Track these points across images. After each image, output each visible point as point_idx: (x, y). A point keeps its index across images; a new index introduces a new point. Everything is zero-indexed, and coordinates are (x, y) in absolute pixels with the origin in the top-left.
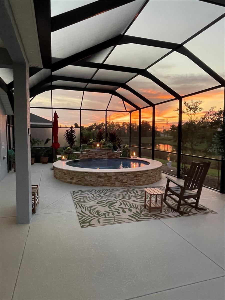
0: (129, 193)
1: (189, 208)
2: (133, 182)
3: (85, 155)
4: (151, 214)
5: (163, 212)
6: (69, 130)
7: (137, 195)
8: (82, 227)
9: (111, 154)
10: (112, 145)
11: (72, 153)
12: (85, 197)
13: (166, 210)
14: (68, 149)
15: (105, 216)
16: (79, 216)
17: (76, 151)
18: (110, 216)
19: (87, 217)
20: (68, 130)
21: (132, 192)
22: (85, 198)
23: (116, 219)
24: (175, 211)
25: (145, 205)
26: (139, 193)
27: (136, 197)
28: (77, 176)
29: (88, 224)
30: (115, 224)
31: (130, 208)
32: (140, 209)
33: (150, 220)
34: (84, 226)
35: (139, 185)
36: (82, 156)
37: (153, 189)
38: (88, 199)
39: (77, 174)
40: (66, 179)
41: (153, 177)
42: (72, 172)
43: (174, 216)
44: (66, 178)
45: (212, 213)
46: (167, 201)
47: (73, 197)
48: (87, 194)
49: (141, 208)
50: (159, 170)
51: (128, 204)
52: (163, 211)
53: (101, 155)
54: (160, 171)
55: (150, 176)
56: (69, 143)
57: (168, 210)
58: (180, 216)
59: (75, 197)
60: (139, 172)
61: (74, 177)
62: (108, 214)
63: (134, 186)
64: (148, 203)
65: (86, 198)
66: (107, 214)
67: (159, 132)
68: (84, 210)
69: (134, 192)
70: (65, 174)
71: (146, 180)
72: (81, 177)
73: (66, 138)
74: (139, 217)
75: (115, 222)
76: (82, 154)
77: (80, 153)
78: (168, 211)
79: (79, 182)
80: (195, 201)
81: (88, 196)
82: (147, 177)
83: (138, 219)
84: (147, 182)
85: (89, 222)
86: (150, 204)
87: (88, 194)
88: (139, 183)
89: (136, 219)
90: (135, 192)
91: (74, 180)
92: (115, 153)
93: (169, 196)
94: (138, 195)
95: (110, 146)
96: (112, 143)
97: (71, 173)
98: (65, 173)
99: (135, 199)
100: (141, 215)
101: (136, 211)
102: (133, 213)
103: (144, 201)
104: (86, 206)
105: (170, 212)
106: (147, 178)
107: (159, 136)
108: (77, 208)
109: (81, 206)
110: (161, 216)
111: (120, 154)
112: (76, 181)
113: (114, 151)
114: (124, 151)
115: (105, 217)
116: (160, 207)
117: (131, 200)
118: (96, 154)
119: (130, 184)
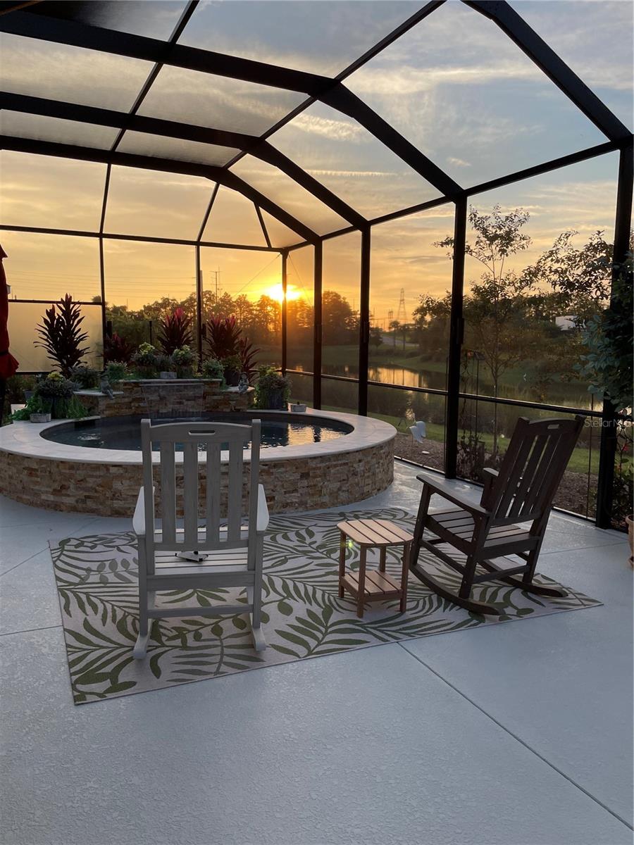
0: (279, 538)
1: (499, 588)
2: (294, 498)
3: (119, 401)
4: (364, 621)
5: (411, 609)
6: (58, 312)
7: (310, 544)
8: (79, 699)
9: (215, 397)
10: (221, 367)
11: (68, 395)
12: (107, 564)
13: (421, 602)
14: (54, 381)
15: (184, 641)
16: (71, 647)
17: (82, 389)
18: (204, 640)
19: (106, 650)
20: (53, 311)
21: (292, 535)
22: (107, 569)
23: (227, 651)
24: (452, 604)
25: (343, 586)
26: (319, 538)
27: (305, 553)
28: (82, 480)
29: (107, 684)
30: (223, 674)
31: (286, 601)
32: (322, 605)
33: (361, 646)
34: (88, 696)
35: (317, 506)
36: (109, 407)
37: (370, 522)
38: (120, 568)
39: (80, 474)
40: (37, 494)
41: (366, 475)
42: (61, 466)
43: (449, 624)
44: (37, 487)
45: (583, 604)
46: (419, 565)
47: (59, 563)
48: (119, 550)
49: (326, 595)
50: (385, 450)
51: (278, 583)
52: (409, 605)
53: (180, 403)
54: (388, 454)
55: (355, 474)
56: (60, 358)
57: (427, 599)
58: (472, 623)
59: (66, 563)
60: (318, 460)
61: (66, 483)
62: (196, 630)
63: (301, 509)
64: (352, 578)
65: (110, 567)
66: (189, 631)
67: (377, 330)
68: (96, 622)
69: (298, 534)
70: (32, 472)
71: (341, 487)
72: (98, 486)
73: (46, 340)
74: (320, 636)
75: (224, 668)
76: (107, 396)
77: (100, 394)
78: (427, 606)
79: (90, 504)
80: (523, 562)
81: (119, 557)
82: (345, 477)
83: (316, 647)
84: (343, 496)
85: (113, 676)
86: (361, 582)
87: (122, 548)
88: (316, 499)
89: (305, 644)
90: (303, 532)
91: (68, 496)
92: (231, 392)
93: (430, 546)
94: (313, 546)
95: (214, 370)
96: (219, 359)
97: (54, 469)
98: (32, 469)
99: (303, 560)
100: (327, 628)
101: (307, 610)
102: (298, 619)
103: (337, 568)
104: (107, 601)
105: (435, 606)
106: (344, 480)
107: (378, 342)
108: (69, 613)
109: (86, 603)
110: (404, 629)
111: (250, 400)
112: (77, 501)
113: (228, 388)
114: (262, 388)
115: (184, 646)
116: (398, 591)
117: (289, 565)
118: (162, 398)
119: (286, 505)
